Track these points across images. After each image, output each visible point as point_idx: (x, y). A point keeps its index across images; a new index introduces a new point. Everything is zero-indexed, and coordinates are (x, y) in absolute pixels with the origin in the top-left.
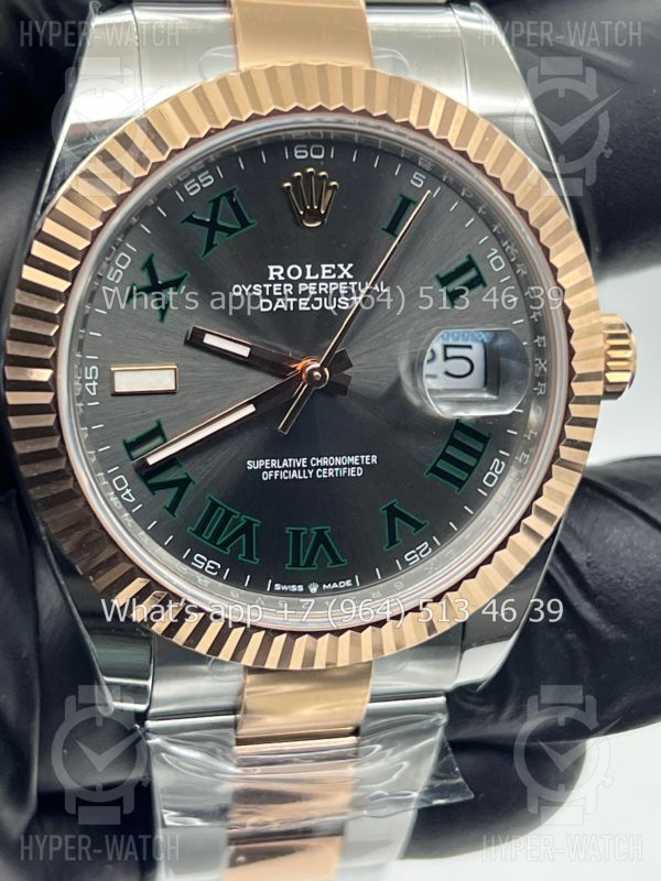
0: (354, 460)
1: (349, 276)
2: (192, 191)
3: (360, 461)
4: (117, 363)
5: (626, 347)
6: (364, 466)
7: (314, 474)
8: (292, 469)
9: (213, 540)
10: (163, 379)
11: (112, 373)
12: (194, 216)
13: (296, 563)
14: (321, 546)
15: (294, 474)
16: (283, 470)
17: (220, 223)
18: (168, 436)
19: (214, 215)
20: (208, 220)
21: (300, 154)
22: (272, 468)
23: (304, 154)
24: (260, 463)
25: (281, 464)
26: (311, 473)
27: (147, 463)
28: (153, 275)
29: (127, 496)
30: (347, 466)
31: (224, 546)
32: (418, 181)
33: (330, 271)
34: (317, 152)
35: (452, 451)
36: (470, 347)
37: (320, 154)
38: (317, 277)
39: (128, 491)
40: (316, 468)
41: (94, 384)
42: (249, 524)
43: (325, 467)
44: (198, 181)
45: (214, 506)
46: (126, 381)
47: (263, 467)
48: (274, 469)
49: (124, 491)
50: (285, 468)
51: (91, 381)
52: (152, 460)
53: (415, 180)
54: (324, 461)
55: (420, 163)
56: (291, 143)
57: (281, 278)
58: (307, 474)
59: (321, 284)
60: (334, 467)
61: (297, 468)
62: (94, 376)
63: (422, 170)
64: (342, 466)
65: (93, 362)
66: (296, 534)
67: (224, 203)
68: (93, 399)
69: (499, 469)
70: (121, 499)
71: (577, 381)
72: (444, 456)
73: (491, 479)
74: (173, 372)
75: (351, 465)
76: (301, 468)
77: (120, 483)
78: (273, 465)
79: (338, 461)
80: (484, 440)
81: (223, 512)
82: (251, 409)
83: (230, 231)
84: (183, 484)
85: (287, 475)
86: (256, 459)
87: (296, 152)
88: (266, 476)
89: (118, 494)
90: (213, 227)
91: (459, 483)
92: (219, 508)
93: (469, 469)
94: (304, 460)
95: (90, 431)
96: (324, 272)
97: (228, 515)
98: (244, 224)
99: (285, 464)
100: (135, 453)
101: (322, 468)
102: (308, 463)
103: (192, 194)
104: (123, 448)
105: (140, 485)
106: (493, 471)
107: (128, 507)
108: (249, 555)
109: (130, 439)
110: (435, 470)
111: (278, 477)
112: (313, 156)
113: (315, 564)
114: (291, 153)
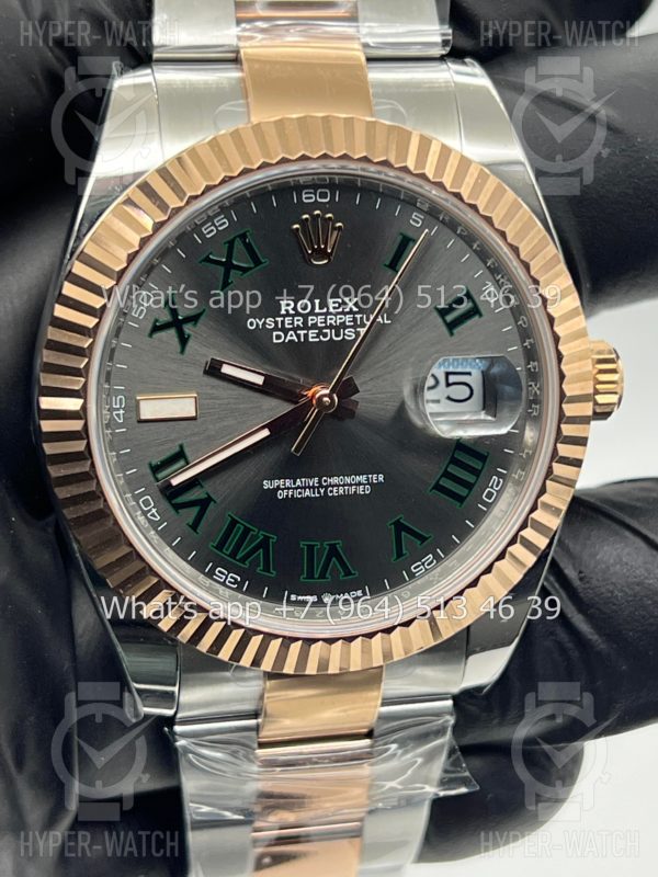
0: (362, 479)
1: (355, 309)
2: (208, 233)
3: (368, 480)
4: (141, 392)
5: (614, 371)
6: (371, 484)
7: (325, 492)
8: (305, 488)
9: (233, 555)
10: (184, 406)
11: (138, 402)
12: (211, 257)
13: (310, 575)
14: (334, 559)
15: (307, 493)
16: (297, 488)
17: (235, 262)
18: (190, 459)
19: (230, 256)
20: (224, 260)
21: (308, 198)
22: (285, 488)
23: (311, 198)
24: (276, 483)
25: (294, 484)
26: (322, 491)
27: (170, 485)
28: (174, 311)
29: (153, 515)
30: (356, 484)
31: (243, 560)
32: (416, 219)
33: (337, 305)
34: (323, 195)
35: (453, 470)
36: (469, 374)
37: (326, 197)
38: (325, 310)
39: (154, 511)
40: (326, 487)
41: (122, 412)
42: (266, 539)
43: (336, 485)
44: (213, 224)
45: (234, 523)
46: (151, 409)
47: (278, 487)
48: (288, 489)
49: (150, 510)
50: (298, 487)
51: (118, 409)
52: (175, 482)
53: (414, 220)
54: (335, 480)
55: (418, 204)
56: (299, 188)
57: (292, 312)
58: (319, 492)
59: (329, 317)
60: (344, 485)
61: (309, 487)
62: (121, 404)
63: (420, 210)
64: (351, 485)
65: (119, 392)
66: (311, 548)
67: (238, 244)
68: (121, 425)
69: (497, 486)
70: (147, 518)
71: (568, 402)
72: (446, 474)
73: (490, 495)
74: (193, 400)
75: (360, 484)
76: (313, 487)
77: (146, 503)
78: (287, 484)
79: (348, 480)
80: (482, 458)
81: (242, 527)
82: (266, 433)
83: (244, 270)
84: (204, 504)
85: (300, 493)
86: (271, 479)
87: (304, 196)
88: (281, 495)
89: (144, 513)
90: (228, 266)
91: (461, 499)
92: (238, 525)
93: (469, 486)
94: (316, 479)
95: (118, 456)
96: (331, 305)
97: (247, 531)
98: (257, 262)
100: (160, 476)
101: (333, 486)
102: (320, 482)
103: (208, 236)
104: (149, 471)
105: (165, 504)
106: (492, 487)
107: (154, 525)
108: (267, 569)
109: (156, 461)
110: (438, 487)
111: (292, 496)
112: (319, 200)
113: (327, 575)
114: (299, 197)
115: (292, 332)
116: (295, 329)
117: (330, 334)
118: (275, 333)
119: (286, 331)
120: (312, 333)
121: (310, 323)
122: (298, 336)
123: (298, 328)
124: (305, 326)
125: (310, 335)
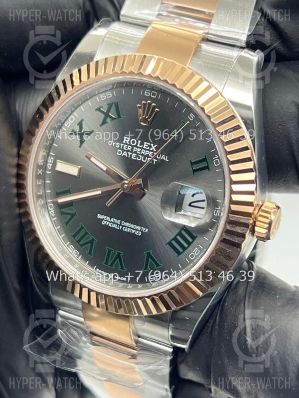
0: (138, 228)
3: (141, 229)
4: (59, 159)
6: (142, 232)
7: (122, 228)
8: (114, 223)
9: (78, 242)
10: (74, 170)
11: (57, 162)
12: (101, 109)
13: (106, 263)
15: (115, 226)
17: (110, 114)
19: (108, 110)
20: (106, 111)
23: (148, 94)
24: (103, 217)
25: (110, 220)
26: (121, 227)
27: (57, 202)
28: (81, 128)
29: (52, 213)
30: (135, 229)
31: (82, 245)
34: (154, 94)
35: (179, 238)
37: (155, 96)
39: (53, 211)
40: (123, 226)
41: (51, 165)
42: (93, 240)
44: (106, 95)
45: (82, 228)
46: (60, 167)
47: (103, 219)
48: (107, 221)
49: (51, 210)
50: (111, 222)
51: (50, 163)
52: (59, 201)
53: (190, 117)
54: (127, 224)
56: (144, 88)
58: (119, 227)
59: (143, 150)
60: (130, 228)
61: (116, 224)
62: (51, 161)
63: (194, 113)
64: (133, 229)
65: (52, 156)
67: (113, 107)
68: (49, 170)
69: (197, 253)
70: (49, 213)
72: (175, 239)
73: (192, 256)
74: (78, 169)
75: (137, 230)
76: (118, 224)
77: (51, 207)
78: (107, 219)
79: (132, 226)
80: (193, 238)
81: (85, 231)
82: (100, 192)
83: (113, 119)
84: (73, 215)
85: (111, 225)
86: (102, 214)
87: (146, 93)
88: (104, 223)
89: (49, 211)
90: (107, 115)
91: (179, 253)
92: (83, 230)
93: (184, 249)
94: (119, 221)
97: (86, 233)
98: (119, 116)
99: (112, 220)
101: (126, 227)
102: (121, 223)
103: (103, 99)
104: (55, 194)
105: (58, 209)
106: (194, 253)
107: (51, 217)
108: (90, 253)
110: (170, 244)
111: (108, 225)
112: (152, 96)
113: (113, 266)
114: (144, 92)
115: (125, 152)
116: (128, 151)
117: (141, 158)
118: (119, 150)
119: (123, 151)
120: (134, 155)
121: (134, 150)
122: (128, 155)
123: (129, 151)
124: (132, 151)
125: (133, 156)
